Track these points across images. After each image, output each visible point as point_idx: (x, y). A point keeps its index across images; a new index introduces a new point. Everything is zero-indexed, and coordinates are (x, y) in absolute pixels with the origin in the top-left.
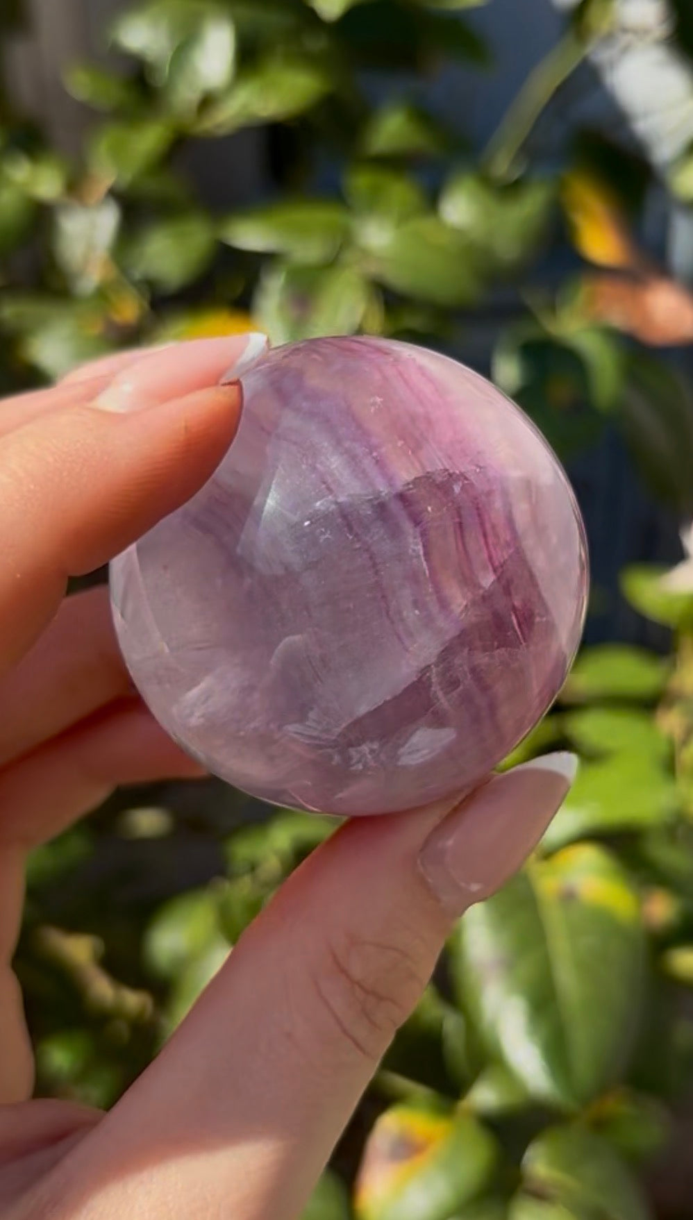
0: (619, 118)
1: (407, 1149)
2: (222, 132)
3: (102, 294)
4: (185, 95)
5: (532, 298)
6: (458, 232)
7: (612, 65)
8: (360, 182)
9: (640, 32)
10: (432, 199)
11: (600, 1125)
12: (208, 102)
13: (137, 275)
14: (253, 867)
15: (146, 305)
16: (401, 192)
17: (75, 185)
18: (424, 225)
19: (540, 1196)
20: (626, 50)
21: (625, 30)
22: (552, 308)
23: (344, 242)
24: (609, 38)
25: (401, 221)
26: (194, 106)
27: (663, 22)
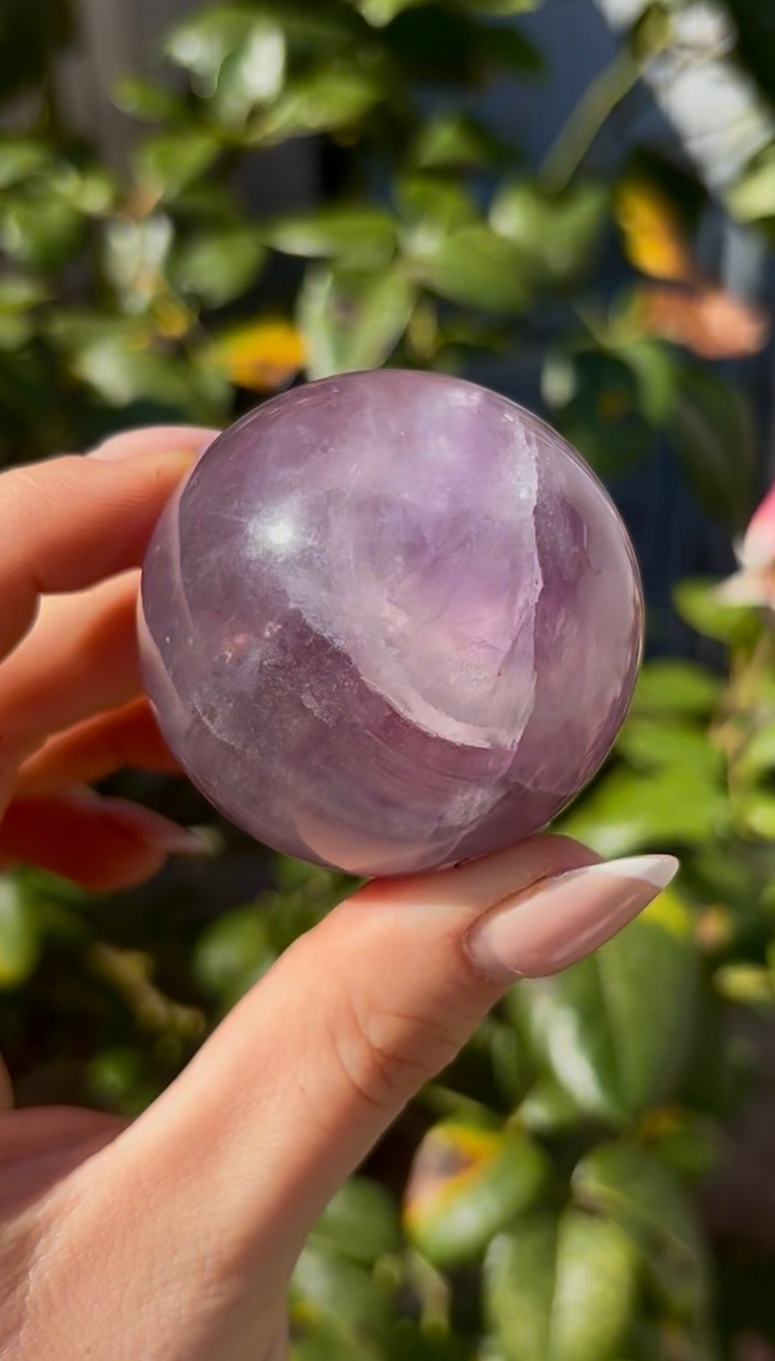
1: (456, 1164)
3: (152, 312)
4: (232, 107)
5: (587, 316)
6: (505, 241)
7: (668, 85)
8: (411, 190)
9: (699, 48)
10: (482, 212)
11: (652, 1144)
12: (257, 113)
13: (185, 288)
14: (302, 883)
15: (196, 318)
16: (451, 201)
17: (123, 201)
18: (474, 233)
19: (591, 1211)
20: (685, 67)
21: (683, 46)
22: (605, 321)
23: (396, 253)
24: (666, 56)
25: (451, 230)
26: (244, 117)
27: (722, 38)
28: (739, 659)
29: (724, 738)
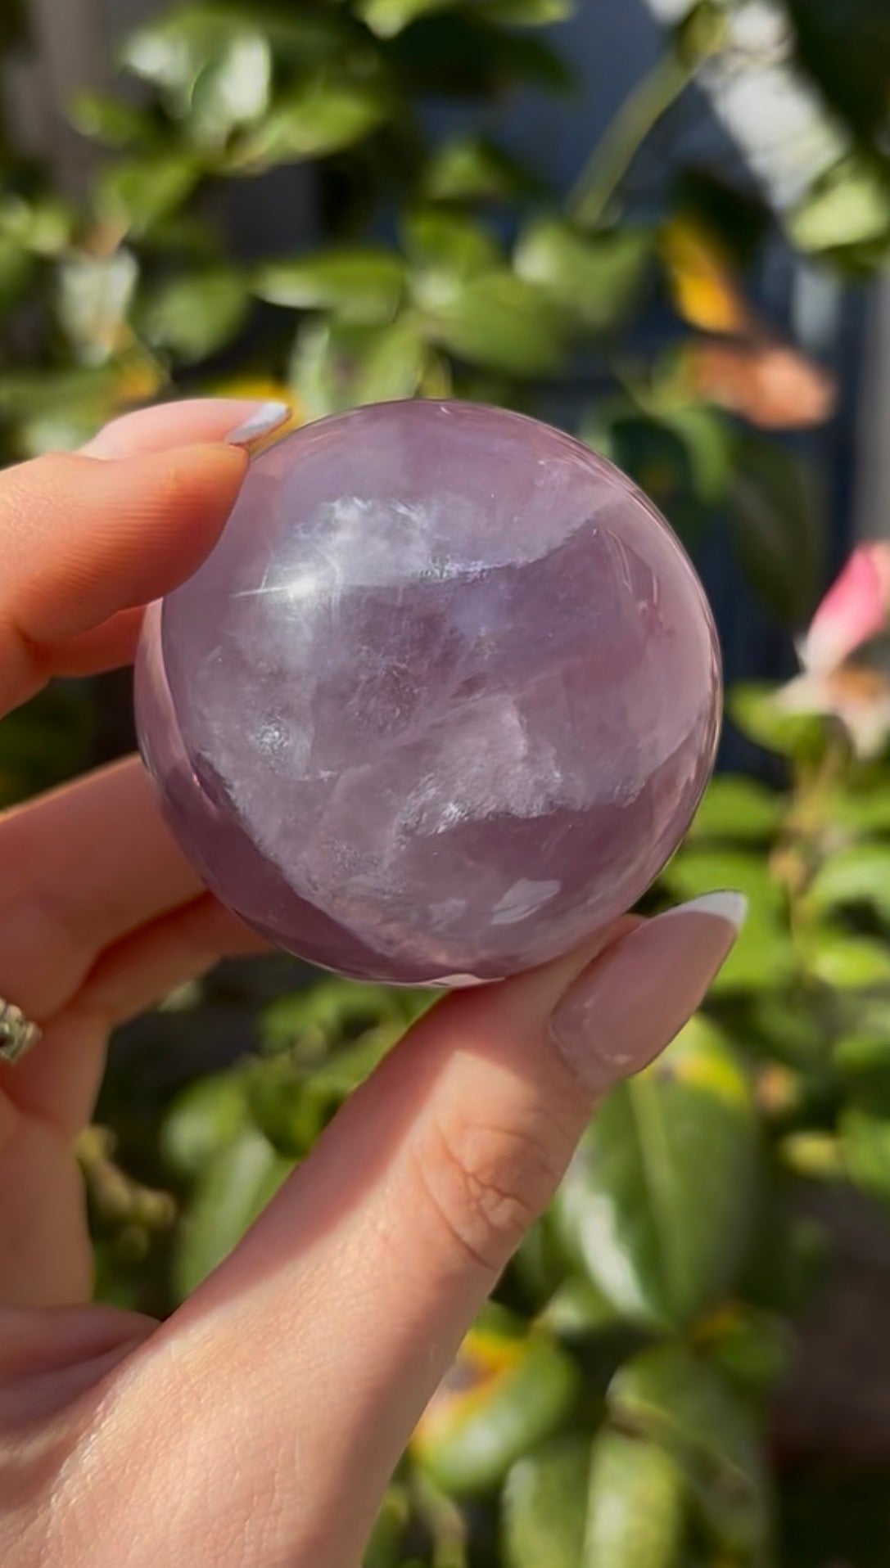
0: (732, 152)
1: (472, 1376)
2: (257, 170)
3: (115, 364)
4: (210, 127)
5: (625, 370)
6: (537, 289)
8: (421, 229)
9: (754, 53)
10: (505, 250)
11: (703, 1350)
12: (238, 135)
13: (156, 341)
14: (292, 1042)
15: (166, 375)
16: (470, 242)
17: (82, 235)
18: (497, 282)
19: (630, 1432)
20: (738, 74)
22: (647, 380)
23: (403, 302)
24: (717, 61)
25: (470, 276)
26: (222, 141)
27: (780, 41)
28: (803, 772)
29: (786, 866)
